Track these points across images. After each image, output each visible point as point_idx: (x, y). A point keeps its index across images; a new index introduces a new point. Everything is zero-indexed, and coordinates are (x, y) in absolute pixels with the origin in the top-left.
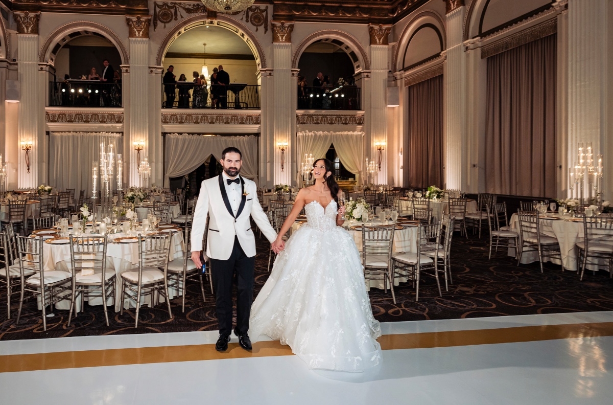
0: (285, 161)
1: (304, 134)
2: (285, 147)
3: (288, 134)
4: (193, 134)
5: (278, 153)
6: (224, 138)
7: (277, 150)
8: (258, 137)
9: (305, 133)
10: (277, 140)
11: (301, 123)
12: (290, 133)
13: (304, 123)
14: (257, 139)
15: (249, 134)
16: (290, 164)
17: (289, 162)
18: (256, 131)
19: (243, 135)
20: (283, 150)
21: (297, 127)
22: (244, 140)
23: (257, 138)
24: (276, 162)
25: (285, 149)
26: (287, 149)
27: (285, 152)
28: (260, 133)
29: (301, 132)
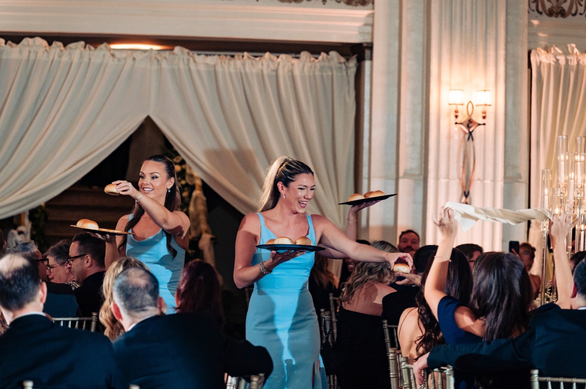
0: (477, 174)
1: (562, 60)
2: (478, 111)
3: (491, 53)
4: (67, 39)
5: (449, 137)
6: (204, 61)
7: (444, 124)
8: (361, 60)
9: (566, 53)
10: (445, 76)
11: (551, 13)
12: (502, 52)
13: (563, 14)
14: (353, 70)
15: (316, 48)
16: (500, 185)
17: (494, 181)
18: (353, 37)
19: (293, 48)
20: (470, 123)
21: (530, 24)
22: (297, 72)
23: (353, 64)
24: (437, 178)
25: (480, 120)
26: (490, 121)
27: (478, 131)
28: (370, 47)
29: (547, 49)
